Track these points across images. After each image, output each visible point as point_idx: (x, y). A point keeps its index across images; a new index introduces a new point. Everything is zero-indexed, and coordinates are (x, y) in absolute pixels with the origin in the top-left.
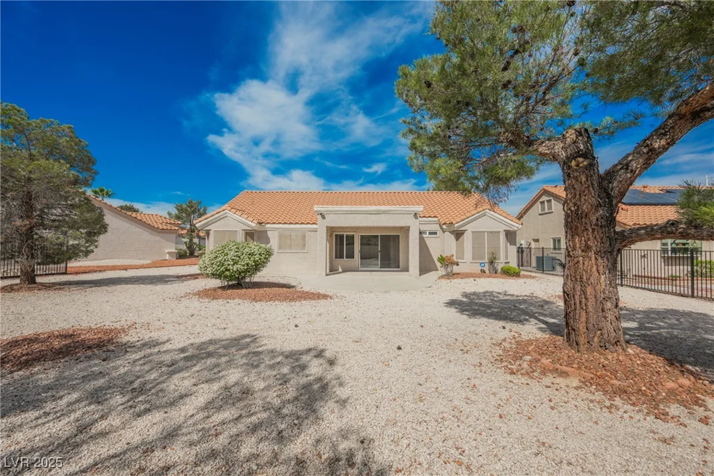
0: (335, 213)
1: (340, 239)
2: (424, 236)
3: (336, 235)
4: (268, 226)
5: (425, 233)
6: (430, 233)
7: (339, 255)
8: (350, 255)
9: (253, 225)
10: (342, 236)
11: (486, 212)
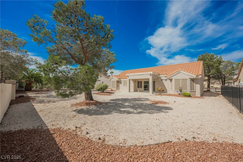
0: (131, 75)
1: (138, 82)
2: (163, 81)
3: (138, 81)
4: (121, 79)
5: (163, 80)
6: (165, 80)
7: (138, 87)
8: (141, 87)
9: (117, 79)
10: (139, 81)
11: (180, 72)
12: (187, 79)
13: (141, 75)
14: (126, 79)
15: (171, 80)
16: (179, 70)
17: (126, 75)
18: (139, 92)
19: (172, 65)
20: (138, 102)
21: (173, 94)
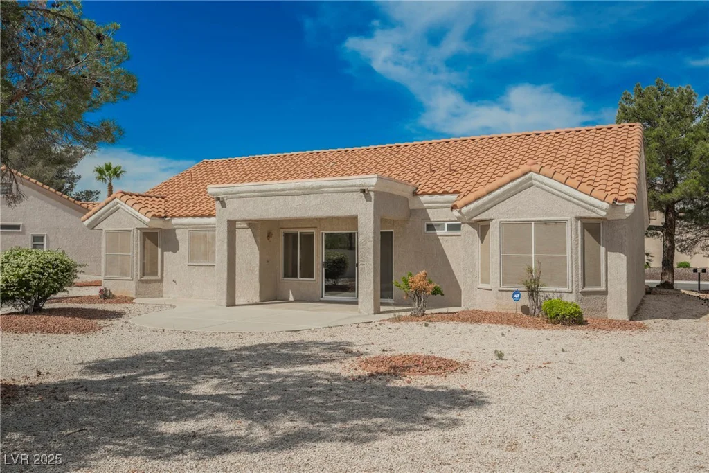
1: (290, 239)
2: (439, 232)
3: (286, 235)
4: (174, 221)
5: (440, 226)
6: (451, 227)
7: (290, 272)
8: (308, 273)
9: (147, 220)
10: (295, 235)
11: (531, 179)
12: (564, 222)
13: (304, 192)
14: (210, 216)
15: (482, 228)
16: (524, 168)
17: (209, 191)
18: (295, 301)
19: (486, 137)
20: (283, 370)
21: (490, 308)
